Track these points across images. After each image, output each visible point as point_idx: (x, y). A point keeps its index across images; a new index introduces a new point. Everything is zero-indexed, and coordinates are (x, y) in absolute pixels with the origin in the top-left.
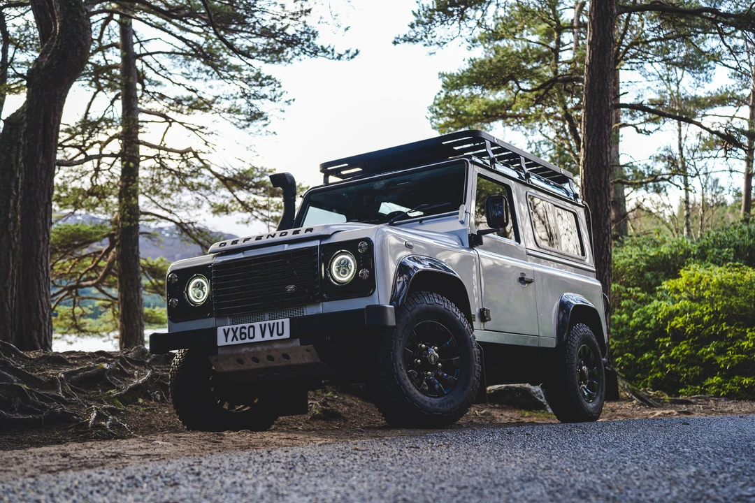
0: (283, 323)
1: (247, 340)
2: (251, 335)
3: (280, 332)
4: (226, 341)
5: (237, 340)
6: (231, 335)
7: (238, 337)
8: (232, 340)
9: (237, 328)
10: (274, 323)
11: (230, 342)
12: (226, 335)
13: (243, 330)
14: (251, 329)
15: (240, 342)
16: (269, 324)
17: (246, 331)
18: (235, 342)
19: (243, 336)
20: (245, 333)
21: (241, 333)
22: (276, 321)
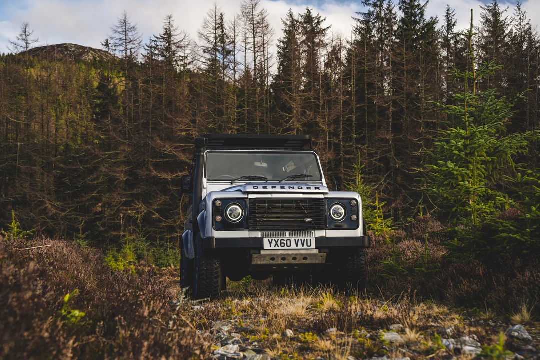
0: (311, 240)
1: (286, 248)
2: (289, 245)
3: (309, 245)
4: (271, 247)
5: (278, 247)
6: (274, 243)
7: (279, 245)
8: (275, 247)
9: (278, 240)
10: (304, 240)
11: (273, 248)
12: (271, 243)
13: (283, 242)
14: (289, 242)
15: (280, 248)
16: (301, 240)
17: (285, 242)
18: (277, 248)
19: (283, 245)
20: (284, 243)
21: (281, 243)
22: (306, 239)
